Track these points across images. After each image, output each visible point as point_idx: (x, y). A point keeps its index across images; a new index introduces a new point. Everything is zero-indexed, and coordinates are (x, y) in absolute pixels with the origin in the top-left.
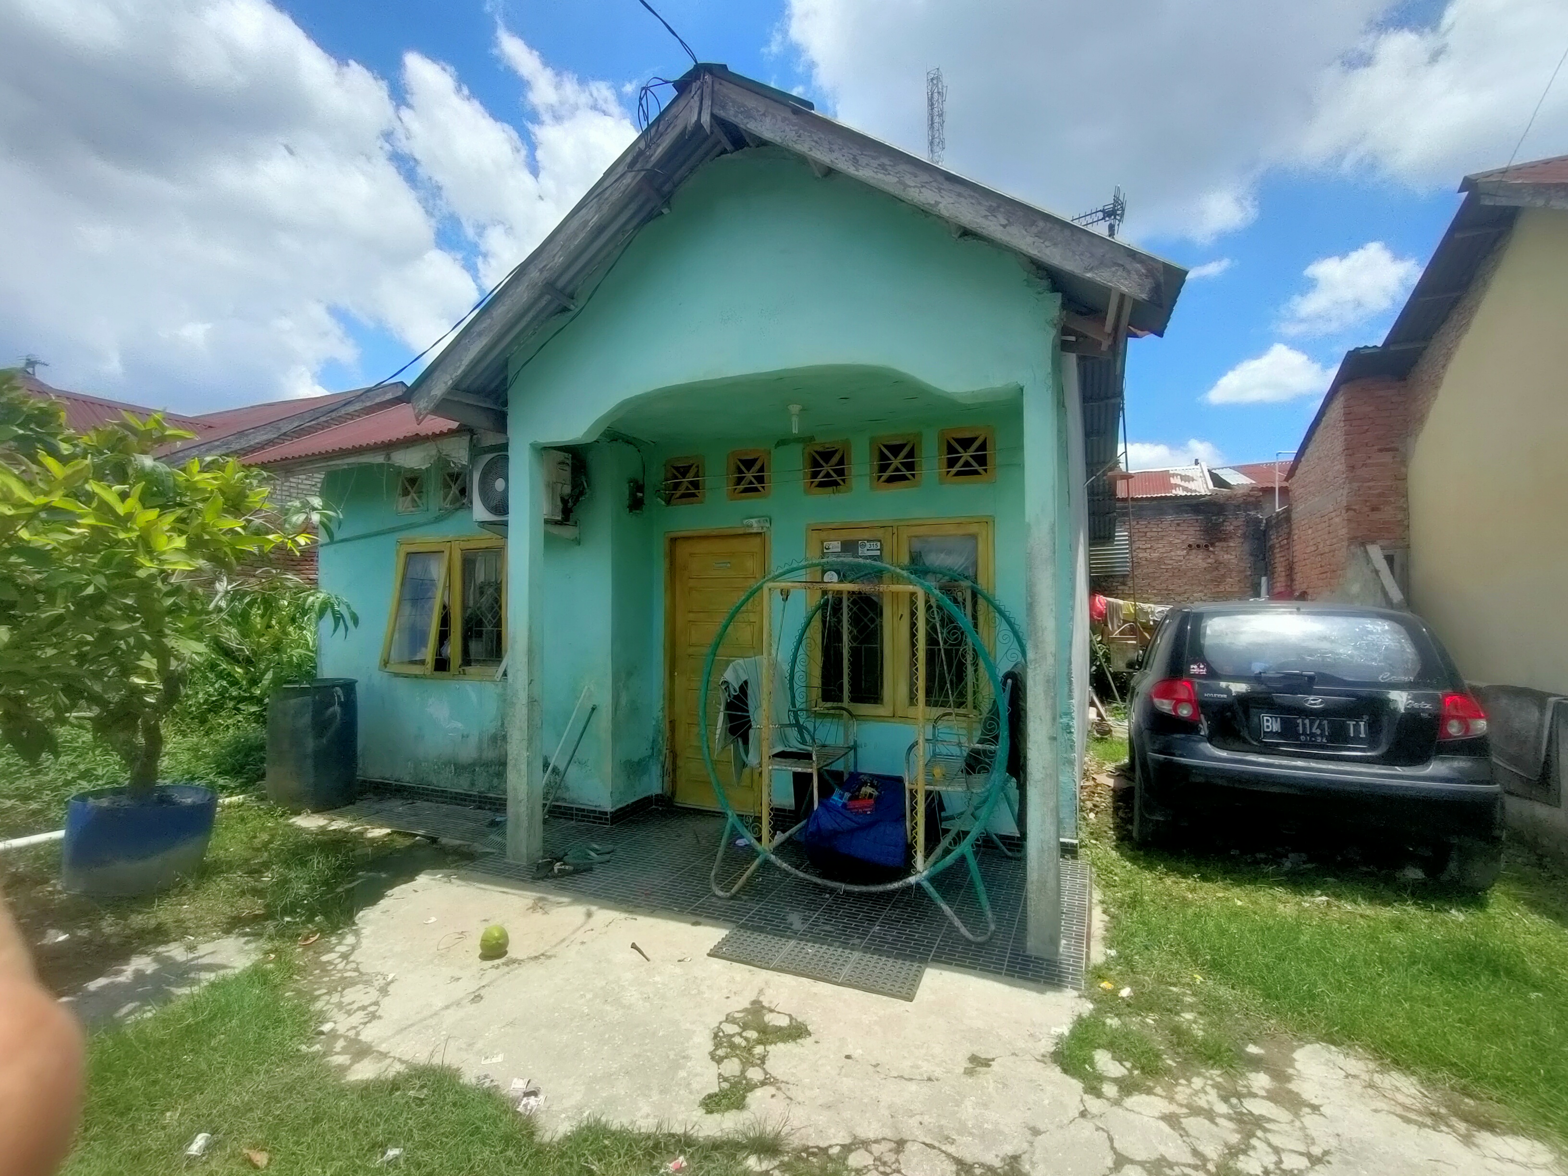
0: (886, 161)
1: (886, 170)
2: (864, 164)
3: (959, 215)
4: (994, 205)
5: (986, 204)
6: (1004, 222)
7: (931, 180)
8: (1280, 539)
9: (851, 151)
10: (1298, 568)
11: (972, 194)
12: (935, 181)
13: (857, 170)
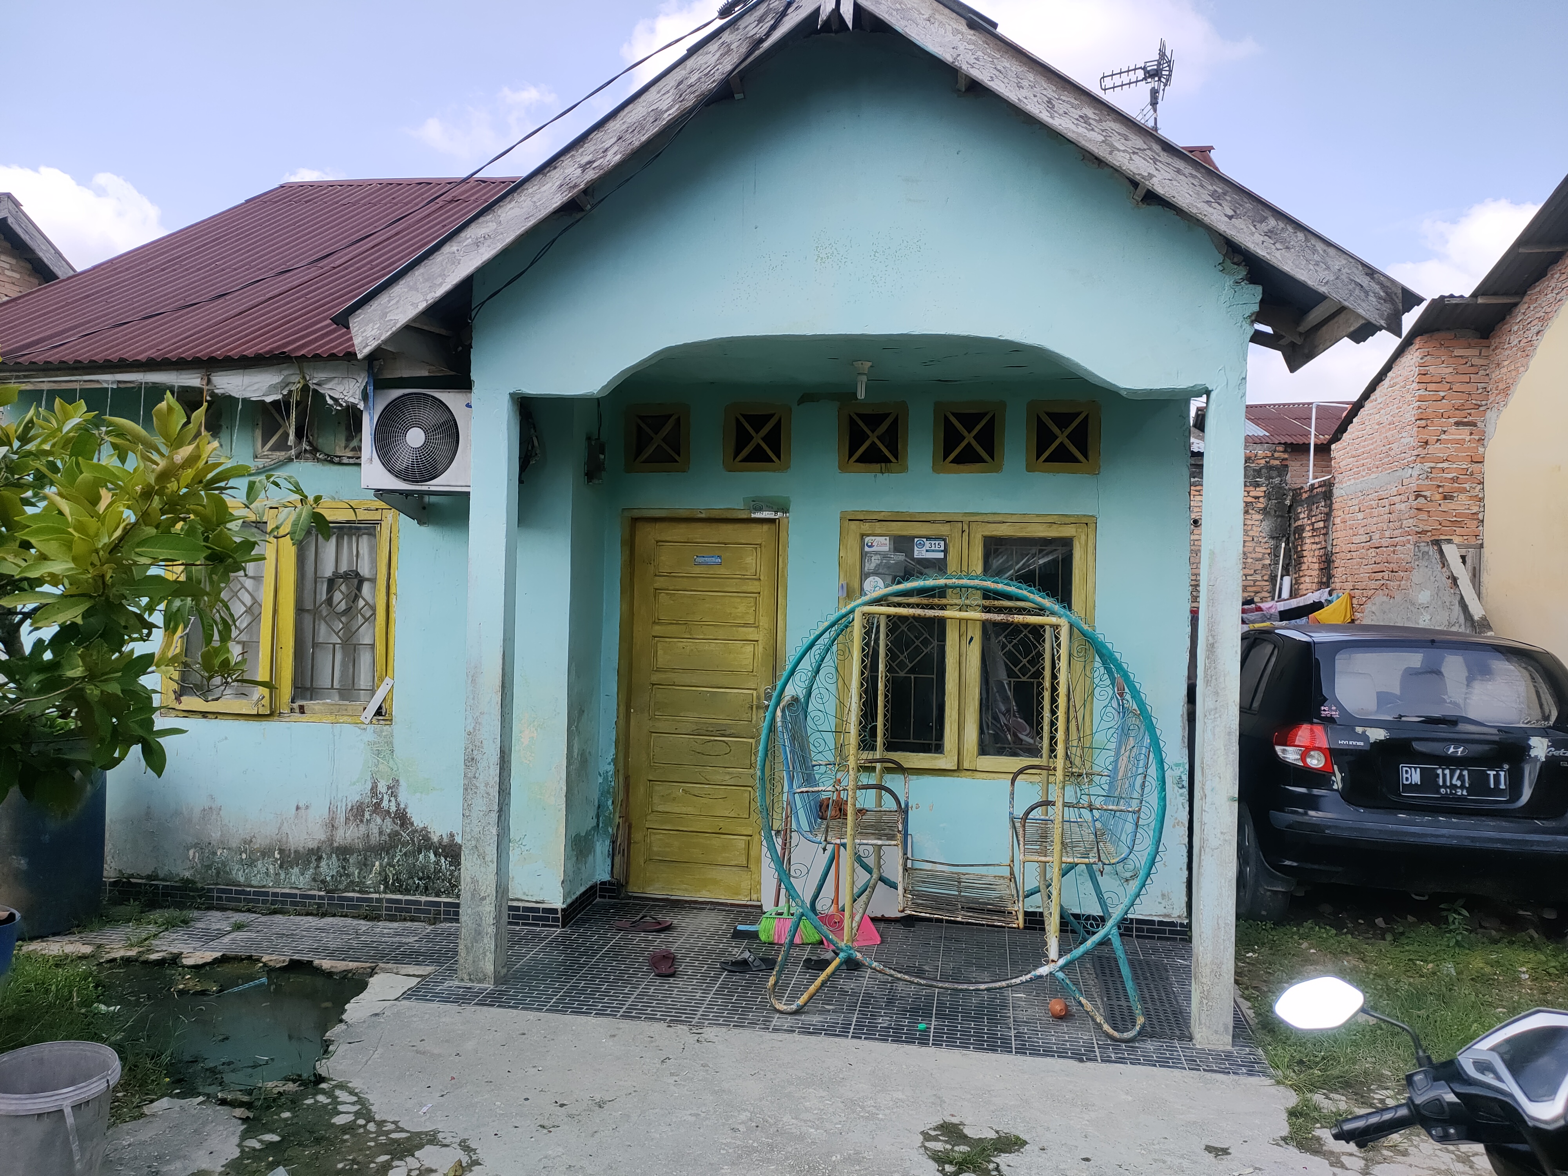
0: (1089, 112)
1: (1090, 125)
2: (1061, 112)
3: (1176, 195)
4: (1220, 191)
5: (1210, 187)
6: (1231, 213)
7: (1146, 147)
8: (1313, 520)
9: (1045, 92)
10: (1339, 562)
11: (1194, 173)
12: (1150, 149)
13: (1052, 117)
